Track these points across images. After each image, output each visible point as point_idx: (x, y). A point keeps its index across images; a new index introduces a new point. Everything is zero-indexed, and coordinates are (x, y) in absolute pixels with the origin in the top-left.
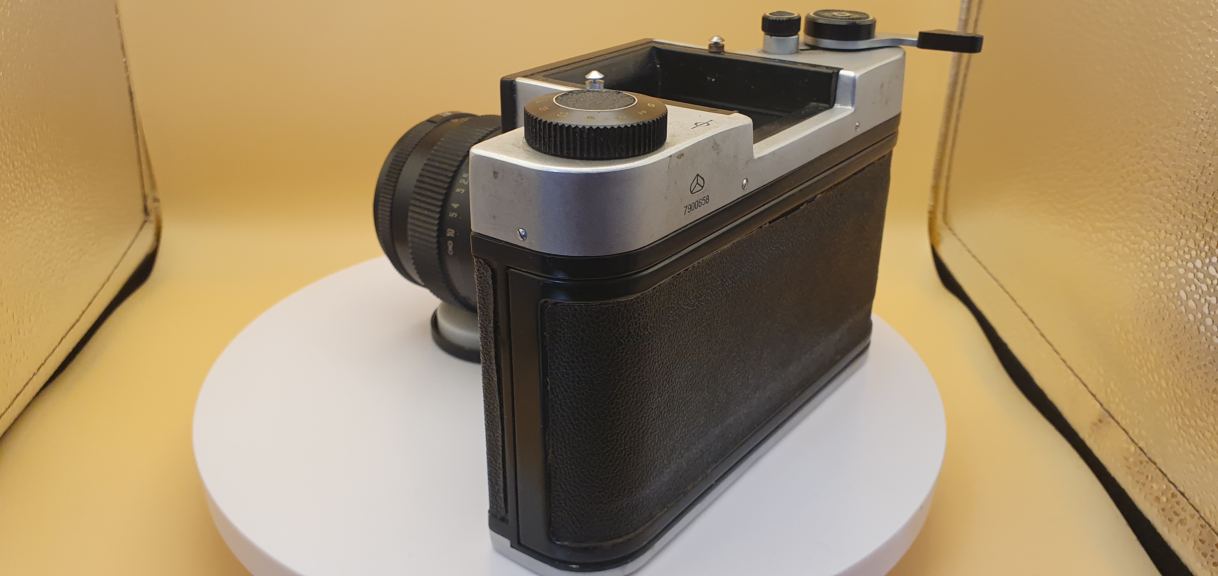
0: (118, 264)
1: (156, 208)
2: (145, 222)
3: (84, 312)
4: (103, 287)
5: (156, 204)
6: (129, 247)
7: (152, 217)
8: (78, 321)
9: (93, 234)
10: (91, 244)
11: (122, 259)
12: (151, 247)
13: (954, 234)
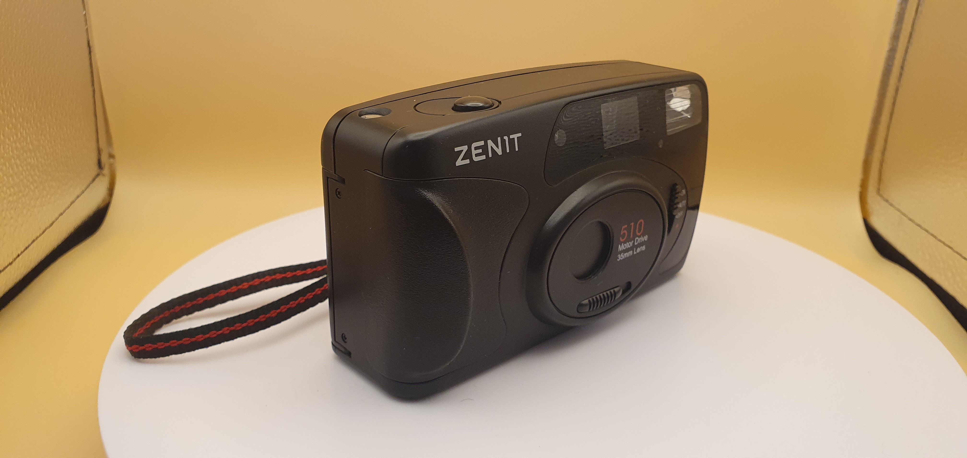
0: (64, 211)
1: (112, 164)
2: (98, 175)
4: (44, 232)
5: (112, 160)
6: (78, 197)
7: (106, 171)
8: (10, 264)
9: (36, 178)
10: (32, 188)
11: (68, 207)
12: (103, 201)
13: (891, 205)
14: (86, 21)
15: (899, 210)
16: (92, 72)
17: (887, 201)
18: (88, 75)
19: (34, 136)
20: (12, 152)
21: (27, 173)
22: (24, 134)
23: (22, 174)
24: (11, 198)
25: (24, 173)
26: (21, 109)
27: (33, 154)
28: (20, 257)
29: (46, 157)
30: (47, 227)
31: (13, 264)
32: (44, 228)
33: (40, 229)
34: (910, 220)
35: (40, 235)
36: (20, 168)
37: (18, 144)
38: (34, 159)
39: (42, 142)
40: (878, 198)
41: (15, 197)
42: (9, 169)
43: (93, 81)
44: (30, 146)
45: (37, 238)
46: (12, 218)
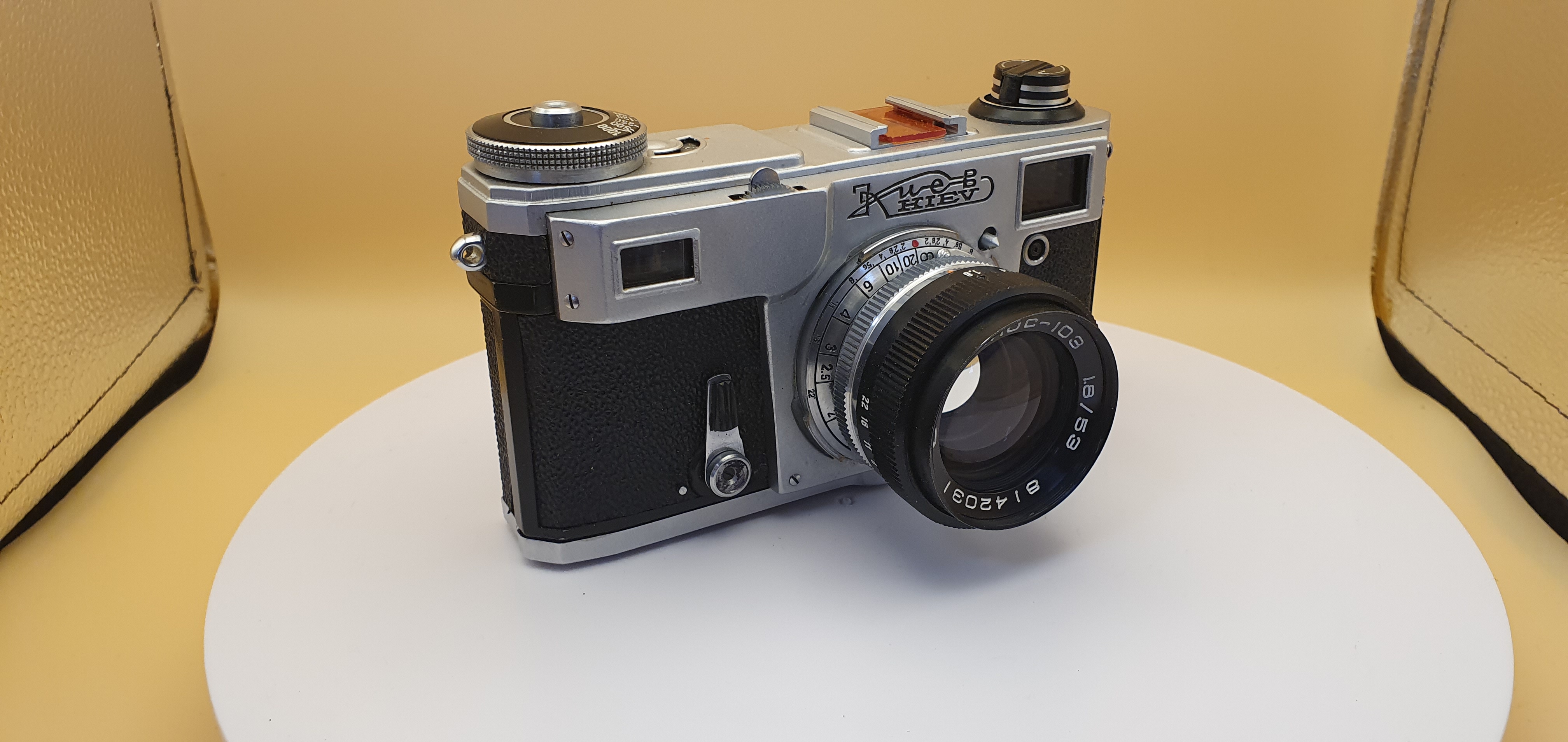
0: (144, 350)
1: (211, 272)
2: (192, 290)
3: (79, 422)
4: (113, 385)
5: (211, 265)
6: (163, 327)
7: (204, 283)
8: (67, 435)
9: (99, 303)
10: (94, 319)
11: (150, 343)
12: (201, 329)
13: (1418, 298)
14: (161, 57)
15: (1428, 307)
16: (174, 135)
17: (1412, 292)
18: (170, 139)
19: (92, 242)
20: (61, 266)
21: (85, 297)
22: (78, 240)
23: (77, 299)
24: (62, 337)
25: (79, 297)
26: (70, 202)
27: (92, 268)
28: (81, 423)
29: (111, 271)
30: (118, 376)
31: (72, 434)
32: (115, 379)
33: (108, 379)
34: (1446, 322)
35: (109, 389)
36: (74, 291)
37: (68, 254)
38: (93, 276)
39: (104, 247)
40: (1399, 288)
41: (69, 336)
42: (57, 292)
43: (176, 148)
44: (87, 255)
45: (105, 393)
46: (65, 366)
